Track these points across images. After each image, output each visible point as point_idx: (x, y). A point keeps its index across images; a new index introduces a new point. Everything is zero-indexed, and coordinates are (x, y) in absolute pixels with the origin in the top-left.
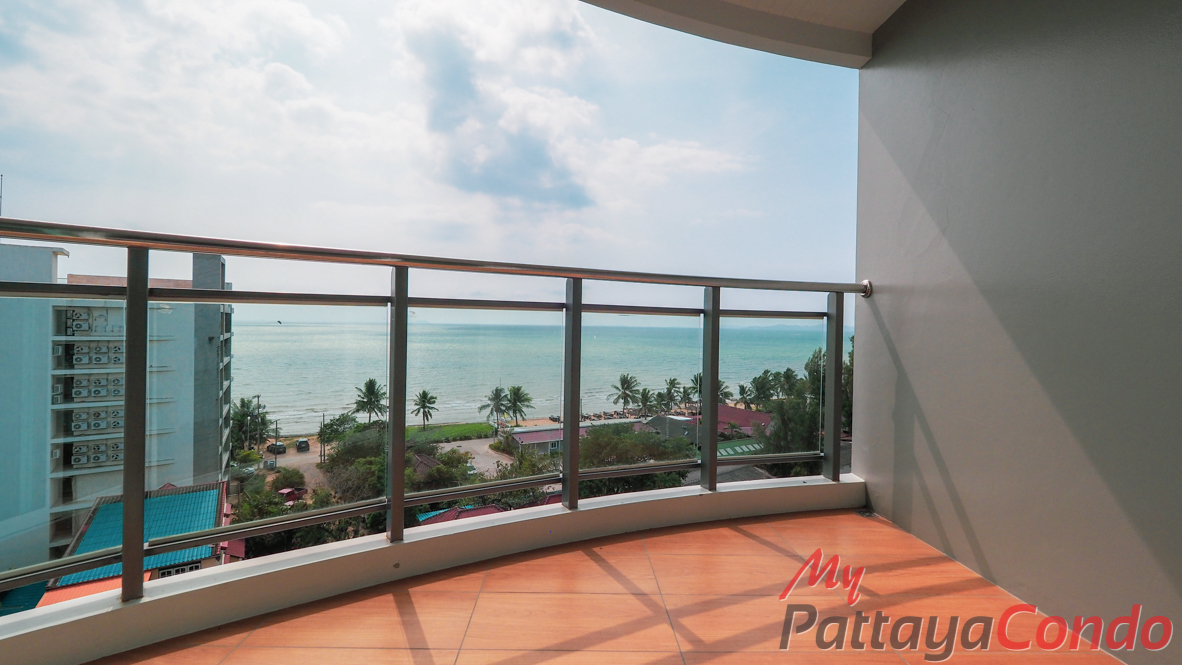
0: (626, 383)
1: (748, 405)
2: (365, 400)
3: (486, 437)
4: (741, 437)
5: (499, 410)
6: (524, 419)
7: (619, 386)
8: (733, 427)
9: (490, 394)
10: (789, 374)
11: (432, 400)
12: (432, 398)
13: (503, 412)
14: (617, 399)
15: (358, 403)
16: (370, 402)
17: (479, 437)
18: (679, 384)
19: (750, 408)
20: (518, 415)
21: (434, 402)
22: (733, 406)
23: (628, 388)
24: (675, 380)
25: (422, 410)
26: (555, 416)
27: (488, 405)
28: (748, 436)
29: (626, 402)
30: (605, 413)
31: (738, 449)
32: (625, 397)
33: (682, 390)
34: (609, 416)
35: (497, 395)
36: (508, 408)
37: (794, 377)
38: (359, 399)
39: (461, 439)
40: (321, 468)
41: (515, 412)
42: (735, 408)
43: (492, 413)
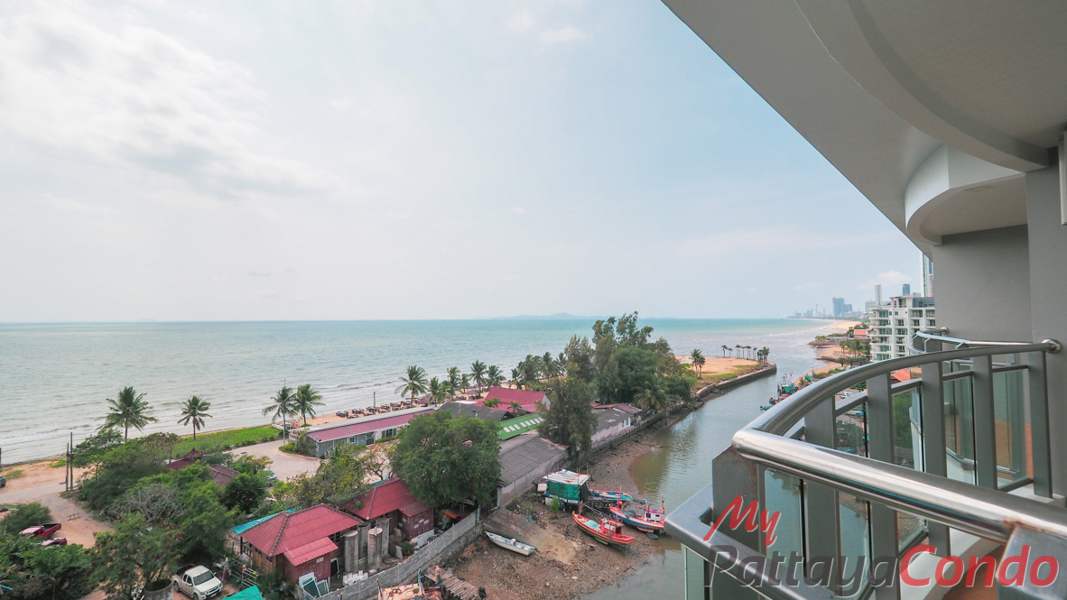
0: (413, 374)
1: (519, 385)
2: (120, 412)
3: (272, 439)
4: (522, 415)
5: (284, 410)
6: (313, 417)
7: (407, 377)
8: (515, 406)
9: (276, 396)
10: (547, 357)
11: (205, 406)
12: (204, 404)
13: (292, 413)
14: (406, 390)
15: (110, 417)
16: (126, 414)
17: (265, 441)
18: (459, 371)
19: (521, 388)
20: (307, 415)
21: (207, 409)
22: (507, 387)
23: (417, 379)
24: (455, 368)
25: (192, 418)
26: (342, 411)
27: (274, 407)
28: (528, 413)
29: (414, 392)
30: (392, 405)
31: (522, 424)
32: (415, 389)
33: (461, 378)
34: (396, 407)
35: (284, 396)
36: (297, 408)
37: (550, 359)
38: (112, 412)
39: (244, 445)
40: (68, 497)
41: (303, 412)
42: (509, 389)
43: (278, 413)
